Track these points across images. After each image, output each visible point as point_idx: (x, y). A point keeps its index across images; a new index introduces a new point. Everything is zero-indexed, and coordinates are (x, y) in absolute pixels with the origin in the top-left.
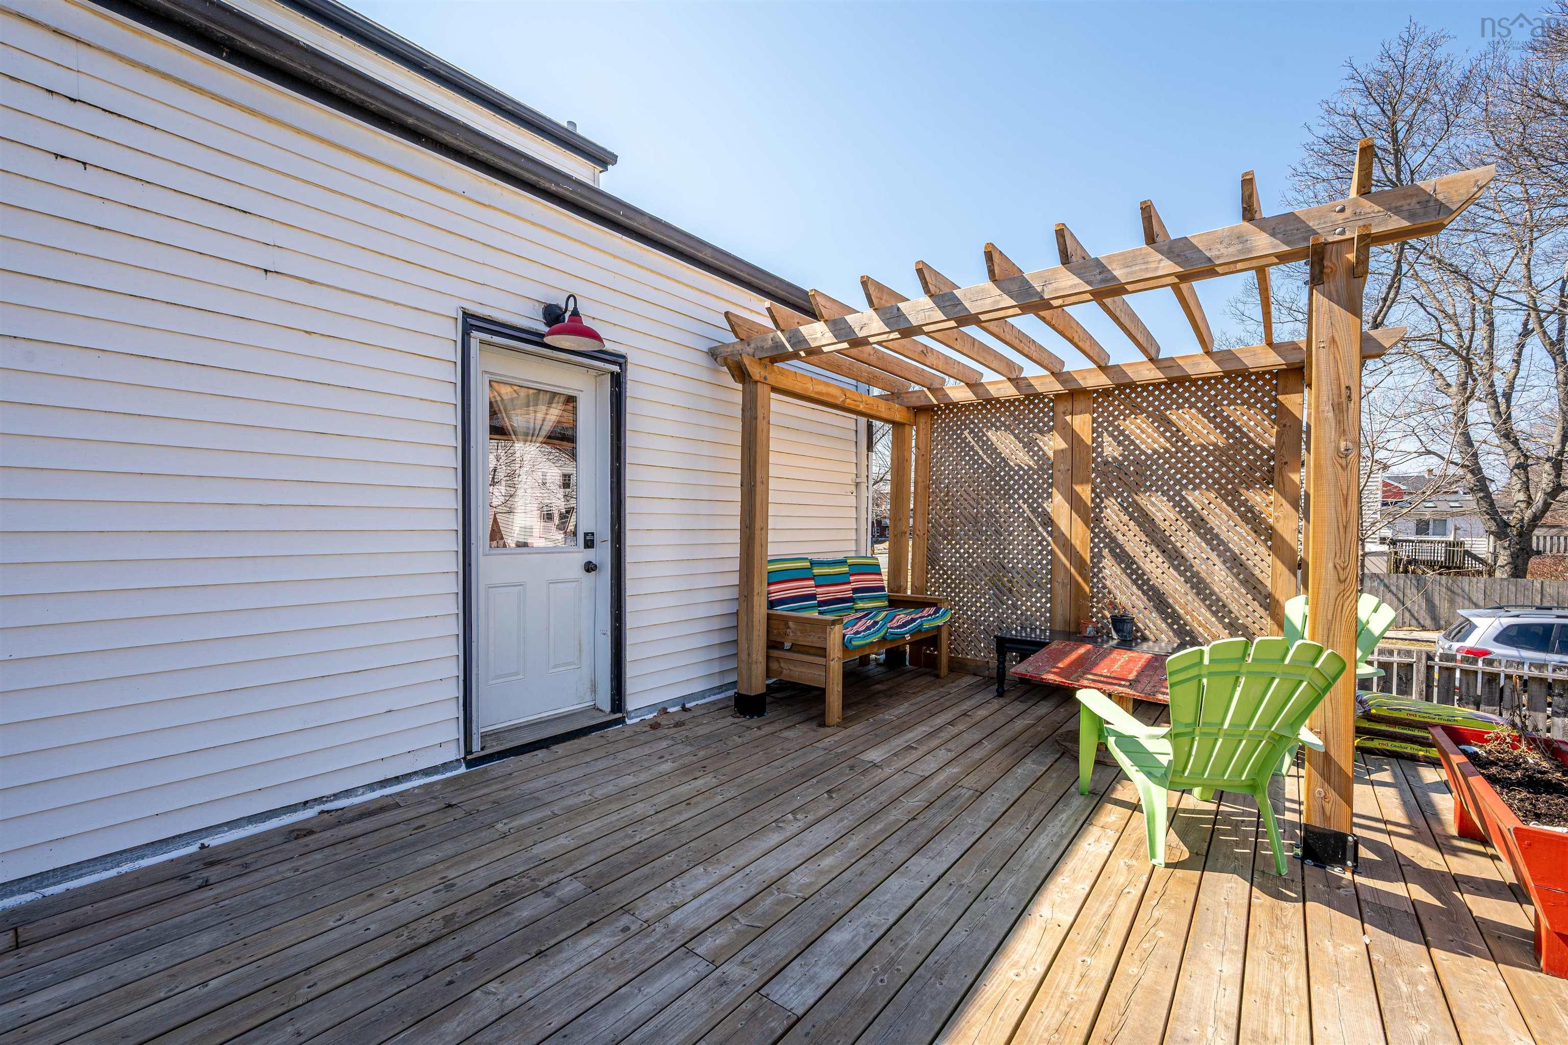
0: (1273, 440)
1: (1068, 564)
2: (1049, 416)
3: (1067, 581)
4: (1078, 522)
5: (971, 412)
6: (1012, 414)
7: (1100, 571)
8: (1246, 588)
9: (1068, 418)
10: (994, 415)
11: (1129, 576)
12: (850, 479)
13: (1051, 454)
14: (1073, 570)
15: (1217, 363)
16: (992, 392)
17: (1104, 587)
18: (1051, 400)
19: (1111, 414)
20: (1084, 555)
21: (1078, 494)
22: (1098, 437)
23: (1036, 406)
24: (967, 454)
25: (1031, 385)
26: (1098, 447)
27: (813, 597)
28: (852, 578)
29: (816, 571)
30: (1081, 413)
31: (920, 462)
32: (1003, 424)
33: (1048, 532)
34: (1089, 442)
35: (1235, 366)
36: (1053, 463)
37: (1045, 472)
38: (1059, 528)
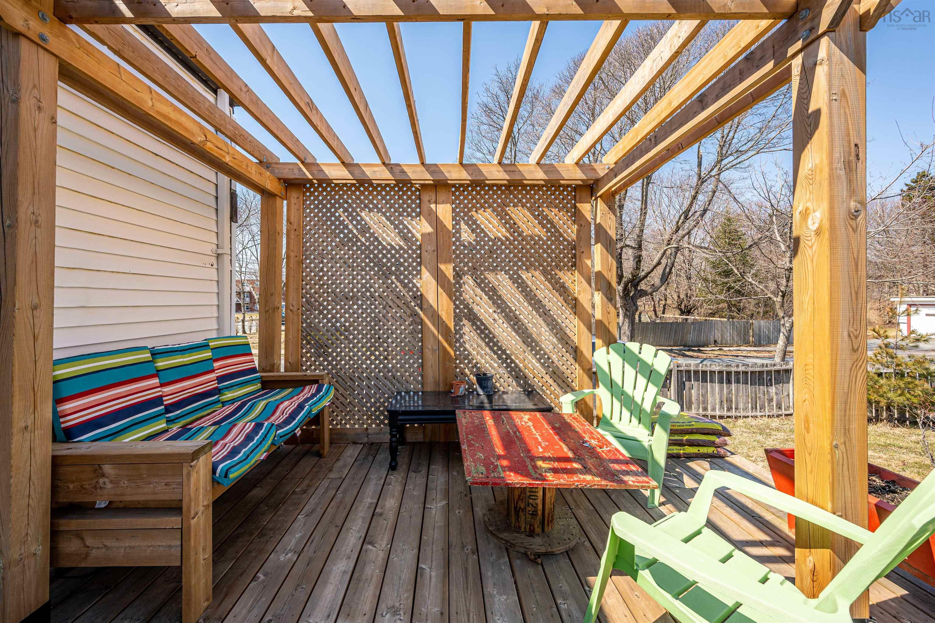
0: (574, 236)
1: (436, 332)
2: (416, 203)
3: (436, 347)
4: (444, 297)
5: (345, 192)
6: (383, 198)
7: (461, 337)
8: (562, 344)
9: (433, 206)
10: (366, 198)
11: (483, 339)
12: (209, 249)
13: (419, 236)
14: (440, 337)
15: (545, 172)
16: (368, 173)
17: (465, 350)
18: (417, 189)
19: (466, 206)
20: (449, 325)
21: (442, 272)
22: (457, 224)
23: (405, 193)
24: (342, 232)
25: (403, 172)
26: (456, 232)
27: (157, 401)
28: (216, 365)
29: (161, 364)
30: (443, 203)
31: (292, 236)
32: (376, 206)
33: (418, 305)
34: (450, 228)
35: (553, 177)
36: (421, 245)
37: (414, 252)
38: (428, 301)
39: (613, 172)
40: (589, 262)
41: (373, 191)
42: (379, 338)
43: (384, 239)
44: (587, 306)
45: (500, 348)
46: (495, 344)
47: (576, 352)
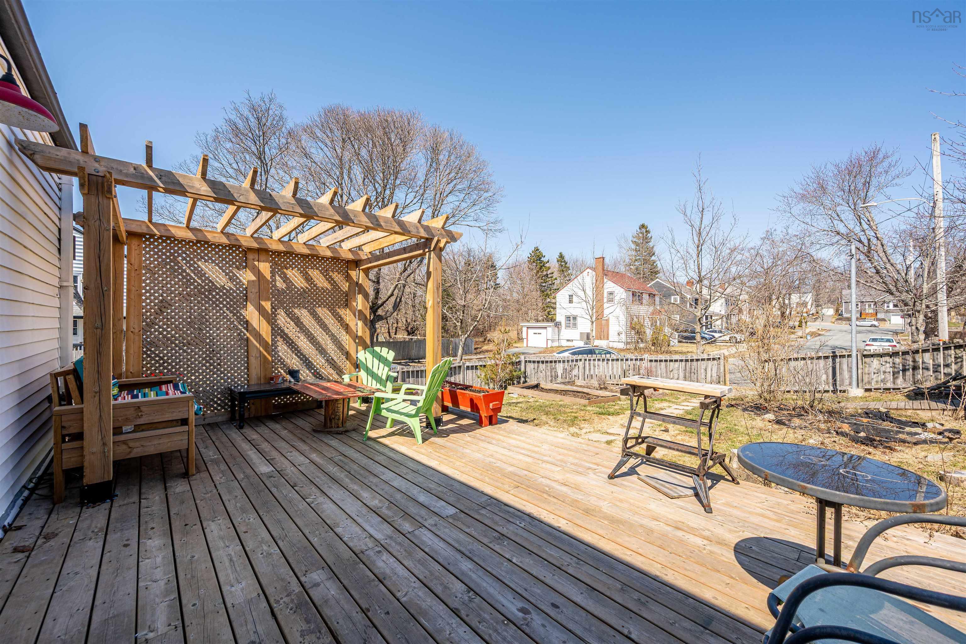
0: (347, 289)
1: (258, 345)
2: (243, 260)
3: (258, 355)
4: (264, 323)
6: (217, 253)
7: (276, 348)
8: (339, 350)
9: (256, 263)
10: (202, 251)
11: (291, 349)
13: (245, 282)
14: (261, 349)
15: (332, 252)
16: (207, 236)
17: (279, 356)
18: (245, 251)
19: (279, 265)
20: (267, 340)
21: (263, 306)
22: (273, 276)
24: (180, 274)
25: (237, 240)
26: (273, 281)
30: (264, 261)
32: (210, 258)
33: (244, 328)
34: (269, 278)
35: (336, 255)
36: (246, 288)
37: (241, 292)
38: (252, 326)
39: (369, 261)
40: (355, 304)
41: (208, 247)
42: (213, 351)
43: (217, 282)
44: (354, 329)
45: (302, 354)
46: (299, 352)
47: (347, 355)
